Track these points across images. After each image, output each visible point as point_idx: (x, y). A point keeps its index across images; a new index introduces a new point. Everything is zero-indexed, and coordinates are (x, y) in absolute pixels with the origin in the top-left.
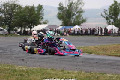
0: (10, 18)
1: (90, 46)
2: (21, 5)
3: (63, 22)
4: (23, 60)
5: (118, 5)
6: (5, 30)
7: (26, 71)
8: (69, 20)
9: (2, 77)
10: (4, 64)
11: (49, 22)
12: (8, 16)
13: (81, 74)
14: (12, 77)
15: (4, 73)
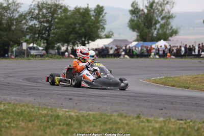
0: (48, 29)
1: (185, 76)
2: (66, 5)
3: (138, 34)
4: (71, 99)
6: (40, 48)
7: (75, 117)
8: (149, 31)
9: (35, 128)
10: (38, 106)
11: (114, 34)
12: (45, 24)
13: (169, 122)
14: (52, 127)
15: (39, 121)
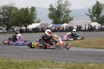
0: (8, 19)
2: (17, 7)
3: (53, 21)
4: (19, 54)
5: (100, 5)
6: (4, 29)
7: (21, 63)
8: (59, 19)
10: (2, 58)
11: (41, 21)
12: (6, 17)
13: (68, 64)
14: (9, 68)
15: (3, 65)
